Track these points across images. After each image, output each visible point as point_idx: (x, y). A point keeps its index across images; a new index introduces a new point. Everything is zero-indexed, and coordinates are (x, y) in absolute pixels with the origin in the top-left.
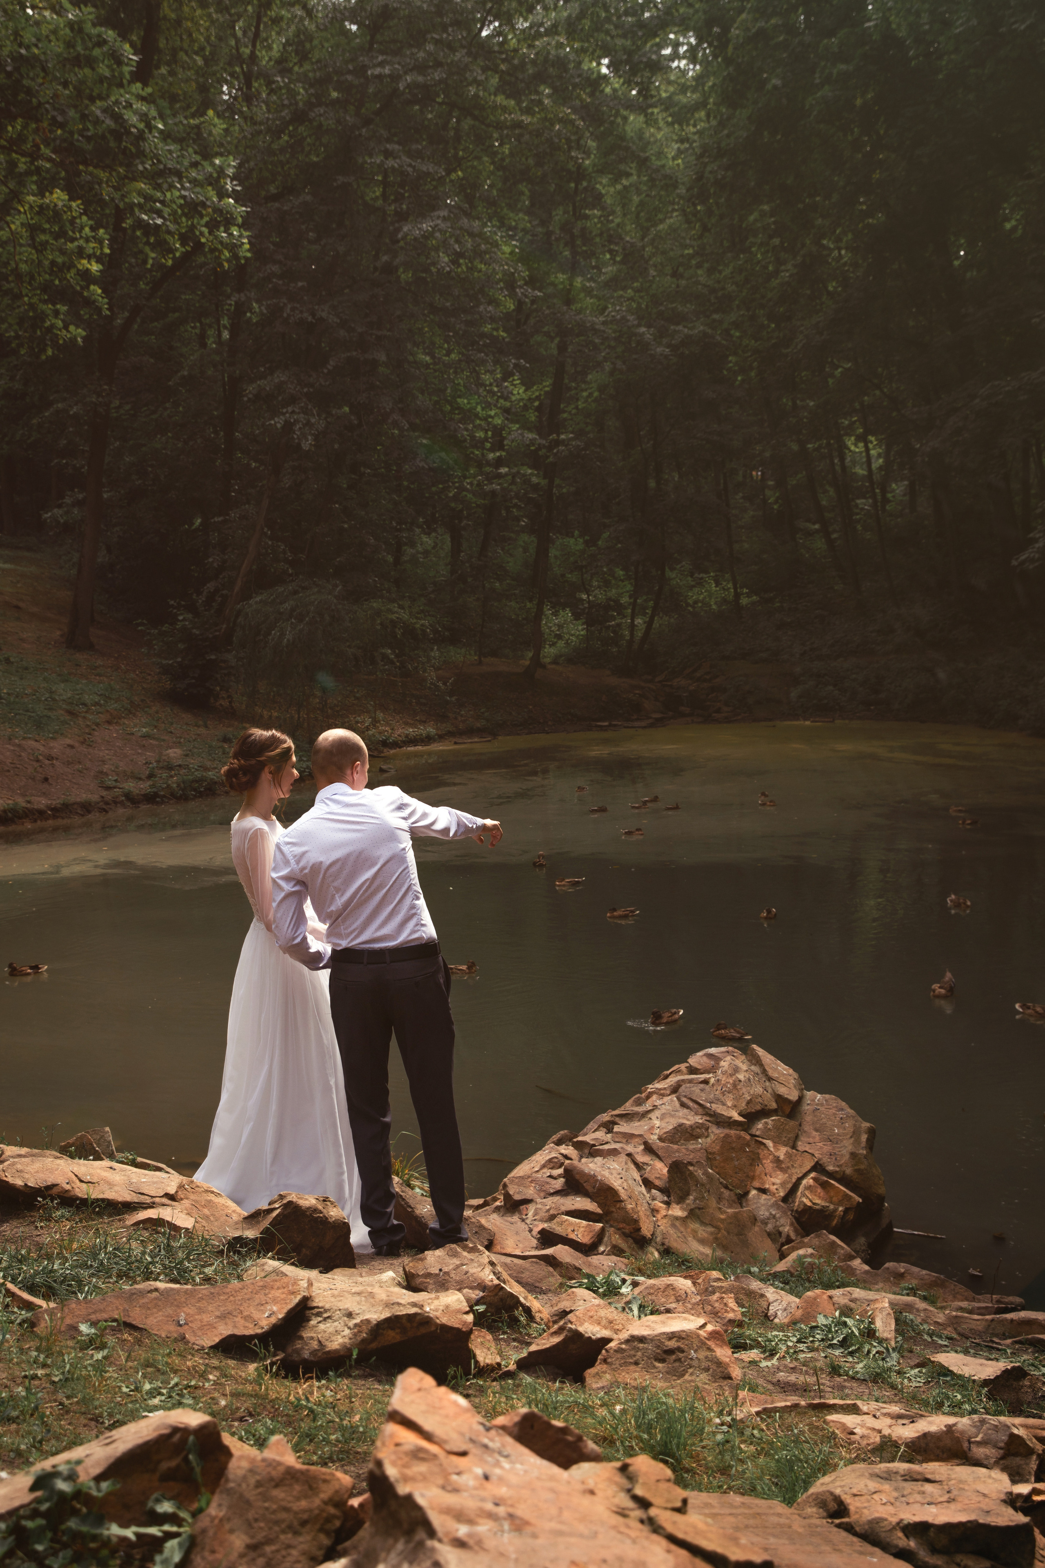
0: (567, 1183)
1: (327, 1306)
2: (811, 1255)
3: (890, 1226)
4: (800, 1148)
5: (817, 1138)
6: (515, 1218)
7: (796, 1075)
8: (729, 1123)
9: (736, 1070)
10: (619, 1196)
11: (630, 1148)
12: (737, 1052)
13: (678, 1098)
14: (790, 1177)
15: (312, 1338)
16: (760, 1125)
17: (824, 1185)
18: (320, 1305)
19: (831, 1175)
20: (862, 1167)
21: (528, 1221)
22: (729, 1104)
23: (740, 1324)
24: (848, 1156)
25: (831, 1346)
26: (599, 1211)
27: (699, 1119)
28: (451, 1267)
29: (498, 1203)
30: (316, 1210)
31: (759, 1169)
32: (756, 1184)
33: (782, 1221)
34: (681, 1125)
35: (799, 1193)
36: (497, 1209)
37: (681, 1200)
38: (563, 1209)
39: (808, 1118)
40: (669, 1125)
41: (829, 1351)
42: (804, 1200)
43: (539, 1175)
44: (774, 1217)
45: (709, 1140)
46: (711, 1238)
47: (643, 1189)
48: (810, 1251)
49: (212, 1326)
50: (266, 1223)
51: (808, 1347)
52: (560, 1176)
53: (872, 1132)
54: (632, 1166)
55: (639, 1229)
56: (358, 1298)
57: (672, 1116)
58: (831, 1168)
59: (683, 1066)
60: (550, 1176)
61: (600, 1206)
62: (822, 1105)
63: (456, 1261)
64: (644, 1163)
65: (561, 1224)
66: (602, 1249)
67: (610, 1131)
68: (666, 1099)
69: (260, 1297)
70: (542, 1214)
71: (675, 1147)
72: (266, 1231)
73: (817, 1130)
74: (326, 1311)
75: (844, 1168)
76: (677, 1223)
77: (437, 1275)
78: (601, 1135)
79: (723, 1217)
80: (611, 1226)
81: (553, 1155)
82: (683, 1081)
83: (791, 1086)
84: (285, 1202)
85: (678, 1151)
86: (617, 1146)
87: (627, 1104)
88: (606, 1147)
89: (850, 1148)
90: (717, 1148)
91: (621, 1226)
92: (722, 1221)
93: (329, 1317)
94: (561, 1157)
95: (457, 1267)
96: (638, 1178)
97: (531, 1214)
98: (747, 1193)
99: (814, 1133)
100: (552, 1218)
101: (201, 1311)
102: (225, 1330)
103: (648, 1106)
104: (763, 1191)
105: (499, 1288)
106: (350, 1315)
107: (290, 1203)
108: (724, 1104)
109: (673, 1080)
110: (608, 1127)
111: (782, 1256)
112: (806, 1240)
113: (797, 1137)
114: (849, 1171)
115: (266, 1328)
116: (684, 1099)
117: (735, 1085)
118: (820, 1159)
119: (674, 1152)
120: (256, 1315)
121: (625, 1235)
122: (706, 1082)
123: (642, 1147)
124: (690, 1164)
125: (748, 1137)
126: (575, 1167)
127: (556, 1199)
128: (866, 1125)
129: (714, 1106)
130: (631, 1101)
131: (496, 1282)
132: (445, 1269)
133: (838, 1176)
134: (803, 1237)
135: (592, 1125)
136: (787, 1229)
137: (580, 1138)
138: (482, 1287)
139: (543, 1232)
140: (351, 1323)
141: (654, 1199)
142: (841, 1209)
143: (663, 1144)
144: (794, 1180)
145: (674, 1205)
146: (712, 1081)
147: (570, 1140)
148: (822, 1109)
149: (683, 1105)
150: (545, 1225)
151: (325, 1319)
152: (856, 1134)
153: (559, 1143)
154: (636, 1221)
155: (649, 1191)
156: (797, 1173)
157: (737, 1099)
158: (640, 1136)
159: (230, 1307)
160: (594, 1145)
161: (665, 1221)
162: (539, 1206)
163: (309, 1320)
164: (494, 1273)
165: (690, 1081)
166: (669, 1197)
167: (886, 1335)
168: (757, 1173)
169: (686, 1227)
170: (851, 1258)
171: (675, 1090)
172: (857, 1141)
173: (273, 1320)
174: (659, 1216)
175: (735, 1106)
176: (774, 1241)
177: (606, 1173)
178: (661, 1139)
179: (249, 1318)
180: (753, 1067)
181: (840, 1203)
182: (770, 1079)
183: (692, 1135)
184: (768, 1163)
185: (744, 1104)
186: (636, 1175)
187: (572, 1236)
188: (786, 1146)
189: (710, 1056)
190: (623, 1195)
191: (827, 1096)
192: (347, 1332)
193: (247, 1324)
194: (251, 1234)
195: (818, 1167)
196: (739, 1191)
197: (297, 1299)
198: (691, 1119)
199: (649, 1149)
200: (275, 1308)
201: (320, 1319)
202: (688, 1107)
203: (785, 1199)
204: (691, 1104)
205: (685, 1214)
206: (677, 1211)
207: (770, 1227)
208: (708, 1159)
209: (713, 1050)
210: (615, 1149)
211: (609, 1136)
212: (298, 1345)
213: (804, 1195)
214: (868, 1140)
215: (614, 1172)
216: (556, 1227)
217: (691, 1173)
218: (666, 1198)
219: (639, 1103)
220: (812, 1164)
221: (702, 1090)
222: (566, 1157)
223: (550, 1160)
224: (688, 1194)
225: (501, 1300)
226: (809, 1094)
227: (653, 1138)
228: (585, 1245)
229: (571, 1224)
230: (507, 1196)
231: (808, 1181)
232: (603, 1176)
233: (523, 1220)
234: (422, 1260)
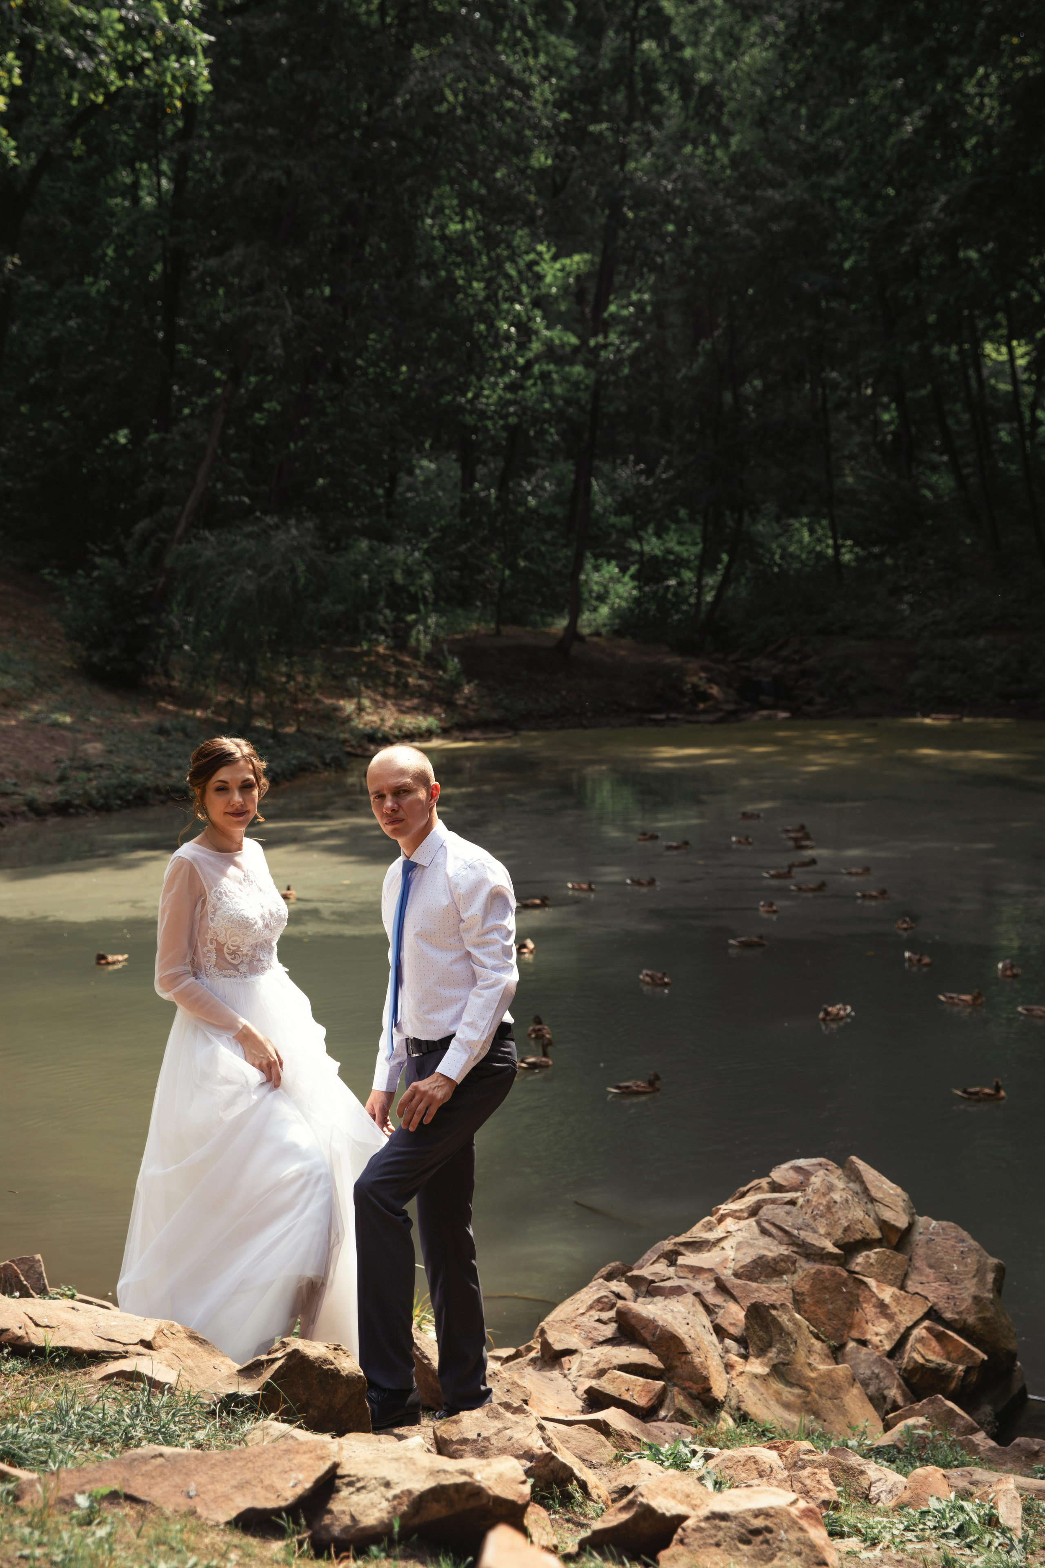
0: (620, 1329)
1: (361, 1475)
2: (924, 1427)
3: (1023, 1392)
4: (910, 1289)
5: (932, 1277)
6: (556, 1373)
7: (905, 1196)
8: (821, 1256)
9: (831, 1188)
10: (685, 1347)
11: (698, 1285)
12: (832, 1165)
13: (758, 1223)
14: (897, 1326)
15: (344, 1512)
16: (860, 1259)
17: (940, 1337)
18: (352, 1473)
19: (948, 1324)
20: (988, 1315)
21: (571, 1377)
22: (822, 1231)
23: (836, 1507)
24: (970, 1301)
25: (945, 1536)
26: (660, 1365)
27: (784, 1250)
28: (492, 1431)
29: (533, 1354)
30: (326, 1361)
31: (858, 1316)
32: (855, 1334)
33: (887, 1382)
34: (761, 1257)
35: (908, 1347)
36: (533, 1361)
37: (761, 1352)
38: (616, 1362)
39: (921, 1251)
40: (747, 1257)
41: (943, 1541)
42: (916, 1356)
43: (584, 1319)
44: (877, 1376)
45: (796, 1276)
46: (799, 1401)
47: (714, 1338)
48: (922, 1420)
49: (227, 1498)
50: (267, 1375)
51: (917, 1537)
52: (611, 1320)
53: (1000, 1271)
54: (701, 1309)
55: (709, 1390)
56: (395, 1465)
57: (751, 1245)
58: (948, 1315)
59: (764, 1182)
60: (599, 1321)
61: (661, 1359)
62: (938, 1234)
63: (498, 1424)
64: (715, 1305)
65: (613, 1381)
66: (663, 1413)
67: (672, 1263)
68: (743, 1223)
69: (284, 1463)
70: (590, 1368)
71: (754, 1285)
72: (267, 1386)
73: (931, 1266)
74: (359, 1480)
75: (965, 1316)
76: (757, 1382)
77: (475, 1441)
78: (661, 1268)
79: (813, 1375)
80: (675, 1385)
81: (603, 1293)
82: (764, 1200)
83: (899, 1209)
84: (289, 1350)
85: (757, 1290)
86: (682, 1283)
87: (694, 1229)
88: (668, 1284)
89: (973, 1290)
90: (805, 1287)
91: (688, 1384)
92: (813, 1380)
93: (363, 1488)
94: (612, 1297)
95: (499, 1431)
96: (709, 1325)
97: (575, 1367)
98: (843, 1346)
99: (928, 1270)
100: (601, 1373)
101: (214, 1480)
102: (243, 1503)
103: (719, 1233)
104: (863, 1343)
105: (549, 1457)
106: (387, 1485)
107: (296, 1352)
108: (815, 1231)
109: (750, 1200)
110: (671, 1257)
111: (887, 1427)
112: (917, 1406)
113: (906, 1275)
114: (971, 1319)
115: (291, 1500)
116: (766, 1225)
117: (829, 1208)
118: (935, 1304)
119: (753, 1292)
120: (279, 1484)
121: (692, 1397)
122: (792, 1202)
123: (713, 1285)
124: (774, 1307)
125: (845, 1274)
126: (630, 1309)
127: (607, 1349)
128: (993, 1261)
129: (801, 1232)
130: (698, 1226)
131: (546, 1450)
132: (485, 1434)
133: (958, 1326)
134: (913, 1402)
135: (651, 1255)
136: (894, 1393)
137: (635, 1272)
138: (528, 1455)
139: (590, 1391)
140: (390, 1494)
141: (727, 1351)
142: (961, 1368)
143: (739, 1281)
144: (902, 1330)
145: (752, 1359)
146: (801, 1201)
147: (623, 1274)
148: (938, 1239)
149: (764, 1232)
150: (594, 1383)
151: (358, 1490)
152: (980, 1272)
153: (609, 1277)
154: (706, 1379)
155: (721, 1341)
156: (906, 1320)
157: (832, 1224)
158: (711, 1270)
159: (248, 1475)
160: (653, 1281)
161: (741, 1379)
162: (585, 1358)
163: (338, 1491)
164: (544, 1439)
165: (773, 1201)
166: (746, 1348)
167: (1011, 1524)
168: (857, 1320)
169: (768, 1387)
170: (974, 1431)
171: (754, 1211)
172: (982, 1282)
173: (299, 1491)
174: (734, 1373)
175: (828, 1235)
176: (877, 1407)
177: (669, 1317)
178: (736, 1275)
179: (270, 1488)
180: (851, 1185)
181: (959, 1361)
182: (873, 1200)
183: (775, 1270)
184: (870, 1310)
185: (840, 1232)
186: (706, 1320)
187: (626, 1397)
188: (892, 1285)
189: (798, 1169)
190: (690, 1345)
191: (945, 1223)
192: (385, 1505)
193: (269, 1495)
194: (248, 1389)
195: (932, 1314)
196: (833, 1343)
197: (325, 1467)
198: (773, 1249)
199: (722, 1287)
200: (301, 1476)
201: (352, 1489)
202: (770, 1235)
203: (891, 1354)
204: (774, 1231)
205: (766, 1370)
206: (757, 1366)
207: (872, 1389)
208: (796, 1302)
209: (801, 1162)
210: (680, 1287)
211: (672, 1269)
212: (327, 1519)
213: (914, 1349)
214: (995, 1280)
215: (678, 1316)
216: (605, 1385)
217: (774, 1319)
218: (742, 1351)
219: (710, 1228)
220: (925, 1310)
221: (788, 1213)
222: (619, 1296)
223: (599, 1300)
224: (770, 1346)
225: (552, 1471)
226: (922, 1220)
227: (727, 1274)
228: (642, 1408)
229: (625, 1381)
230: (546, 1345)
231: (919, 1332)
232: (666, 1321)
233: (565, 1376)
234: (456, 1422)
